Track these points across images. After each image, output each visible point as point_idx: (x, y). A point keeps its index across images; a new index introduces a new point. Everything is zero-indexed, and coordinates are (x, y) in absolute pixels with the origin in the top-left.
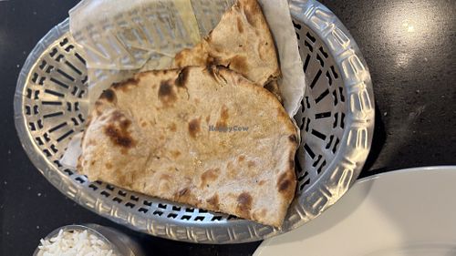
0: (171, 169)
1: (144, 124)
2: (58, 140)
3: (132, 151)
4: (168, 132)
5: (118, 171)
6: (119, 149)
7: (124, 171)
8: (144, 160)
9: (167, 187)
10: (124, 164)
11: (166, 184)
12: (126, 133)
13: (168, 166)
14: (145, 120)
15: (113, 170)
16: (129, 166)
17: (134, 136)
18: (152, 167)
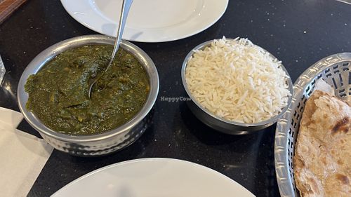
0: (314, 155)
1: (342, 142)
2: (333, 79)
3: (330, 131)
4: (337, 158)
5: (320, 121)
6: (334, 124)
7: (319, 124)
8: (322, 138)
9: (304, 151)
10: (324, 126)
11: (305, 151)
12: (341, 130)
13: (316, 154)
14: (345, 143)
15: (322, 118)
16: (321, 128)
17: (338, 134)
18: (315, 142)
